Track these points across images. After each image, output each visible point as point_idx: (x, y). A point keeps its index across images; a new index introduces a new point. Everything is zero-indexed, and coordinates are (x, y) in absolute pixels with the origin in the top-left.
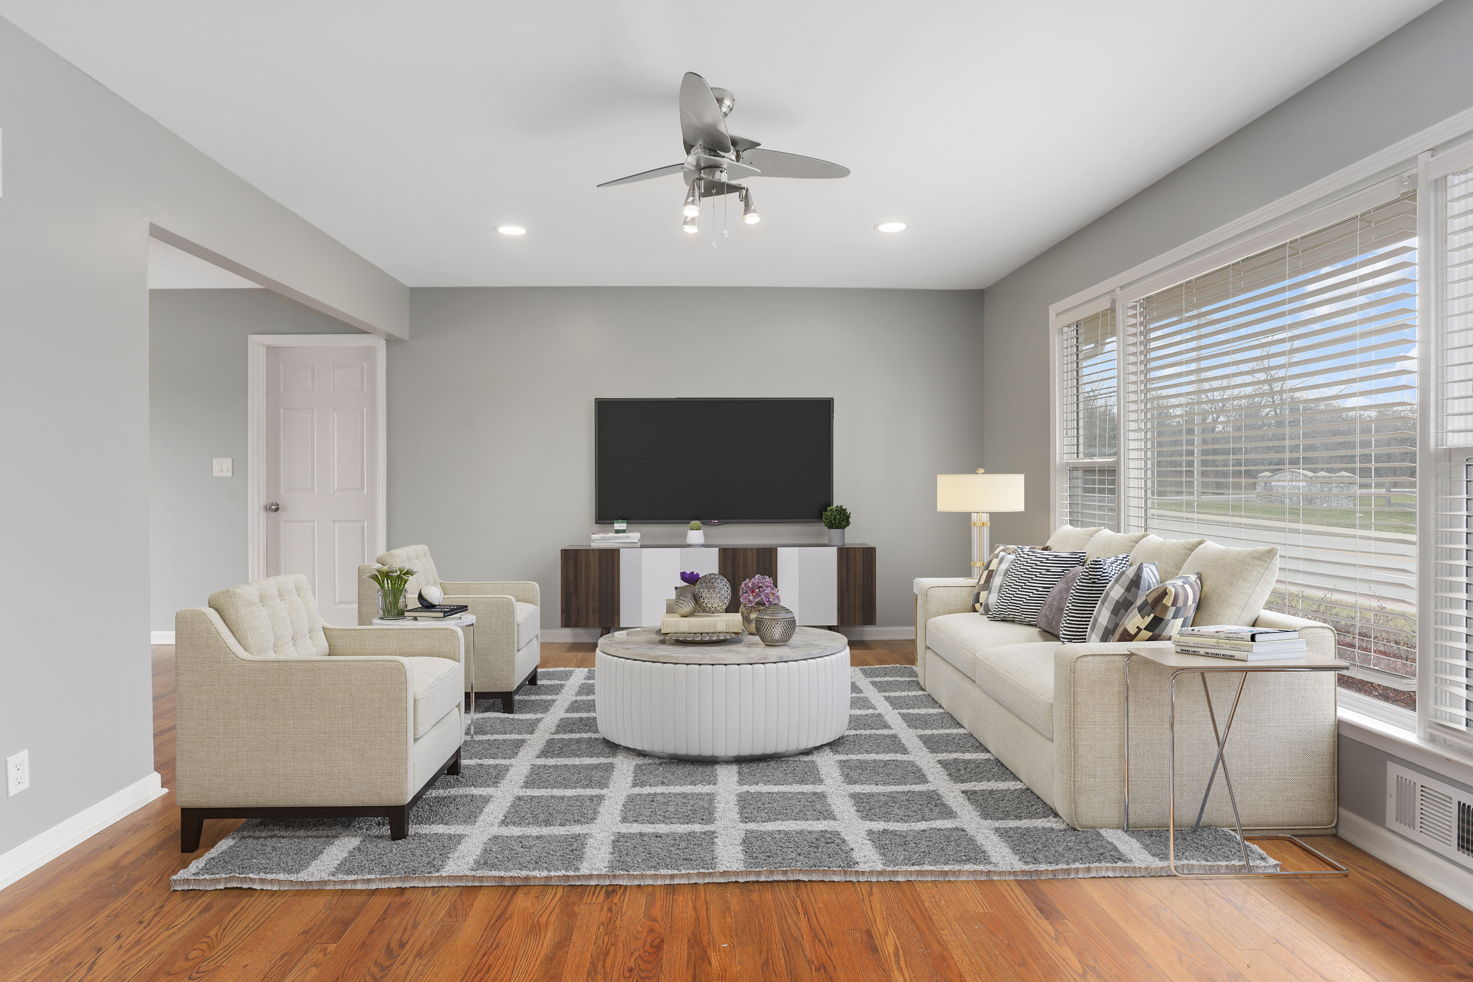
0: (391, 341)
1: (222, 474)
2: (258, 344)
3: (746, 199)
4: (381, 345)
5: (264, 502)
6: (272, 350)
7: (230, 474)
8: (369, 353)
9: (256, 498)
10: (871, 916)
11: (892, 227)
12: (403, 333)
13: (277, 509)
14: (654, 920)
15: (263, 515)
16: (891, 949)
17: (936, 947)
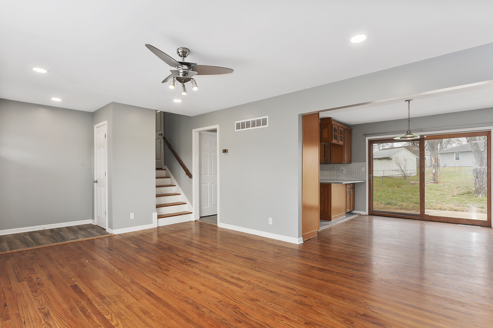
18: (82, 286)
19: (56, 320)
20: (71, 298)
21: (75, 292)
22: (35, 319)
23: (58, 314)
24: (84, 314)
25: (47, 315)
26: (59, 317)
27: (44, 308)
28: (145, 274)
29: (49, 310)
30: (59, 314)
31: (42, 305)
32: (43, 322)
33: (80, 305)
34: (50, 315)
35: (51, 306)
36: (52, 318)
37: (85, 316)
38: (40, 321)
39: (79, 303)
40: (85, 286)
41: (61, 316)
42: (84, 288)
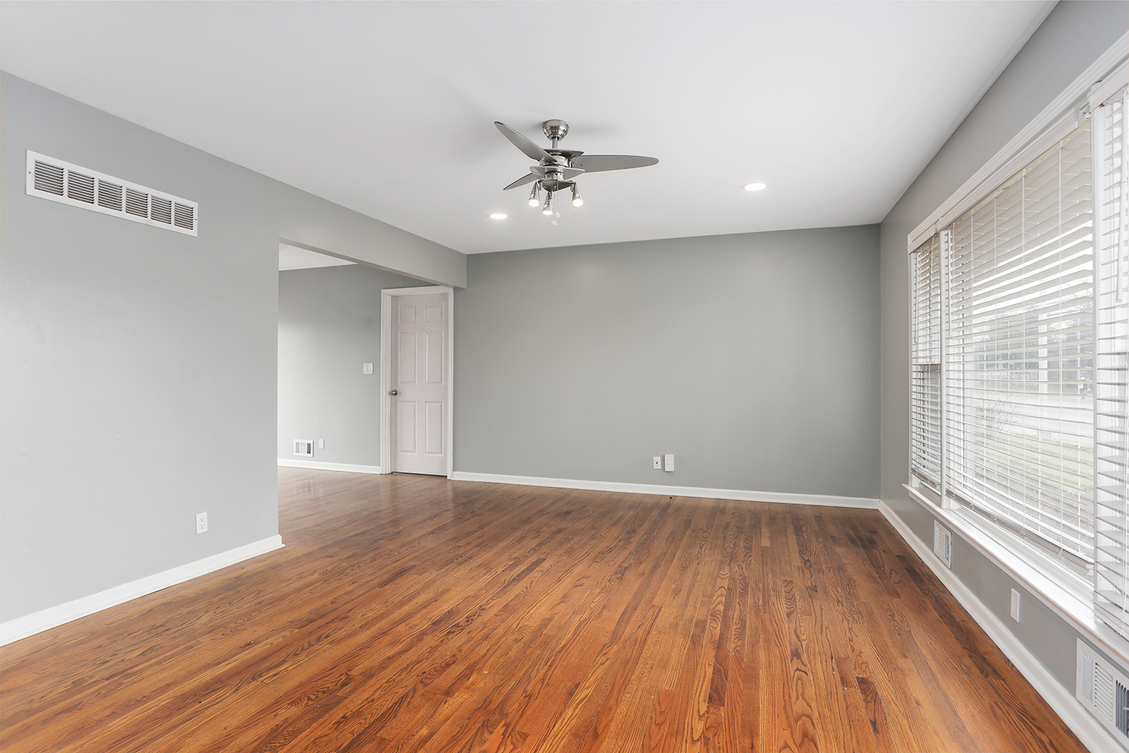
0: (456, 290)
1: (368, 373)
2: (387, 294)
3: (574, 190)
4: (451, 291)
5: (389, 389)
6: (394, 298)
7: (372, 372)
8: (445, 295)
9: (385, 388)
10: (589, 676)
11: (756, 187)
12: (463, 285)
13: (396, 394)
14: (460, 651)
15: (389, 397)
16: (582, 696)
17: (612, 701)
18: (701, 689)
19: (785, 637)
20: (743, 666)
21: (726, 679)
22: (814, 655)
23: (779, 645)
24: (745, 627)
25: (796, 654)
26: (780, 640)
27: (798, 669)
28: (565, 646)
29: (790, 661)
30: (777, 645)
31: (799, 679)
32: (804, 643)
33: (739, 643)
34: (791, 650)
35: (784, 669)
36: (790, 644)
37: (745, 622)
38: (808, 648)
39: (738, 648)
40: (696, 684)
41: (777, 641)
42: (701, 679)
